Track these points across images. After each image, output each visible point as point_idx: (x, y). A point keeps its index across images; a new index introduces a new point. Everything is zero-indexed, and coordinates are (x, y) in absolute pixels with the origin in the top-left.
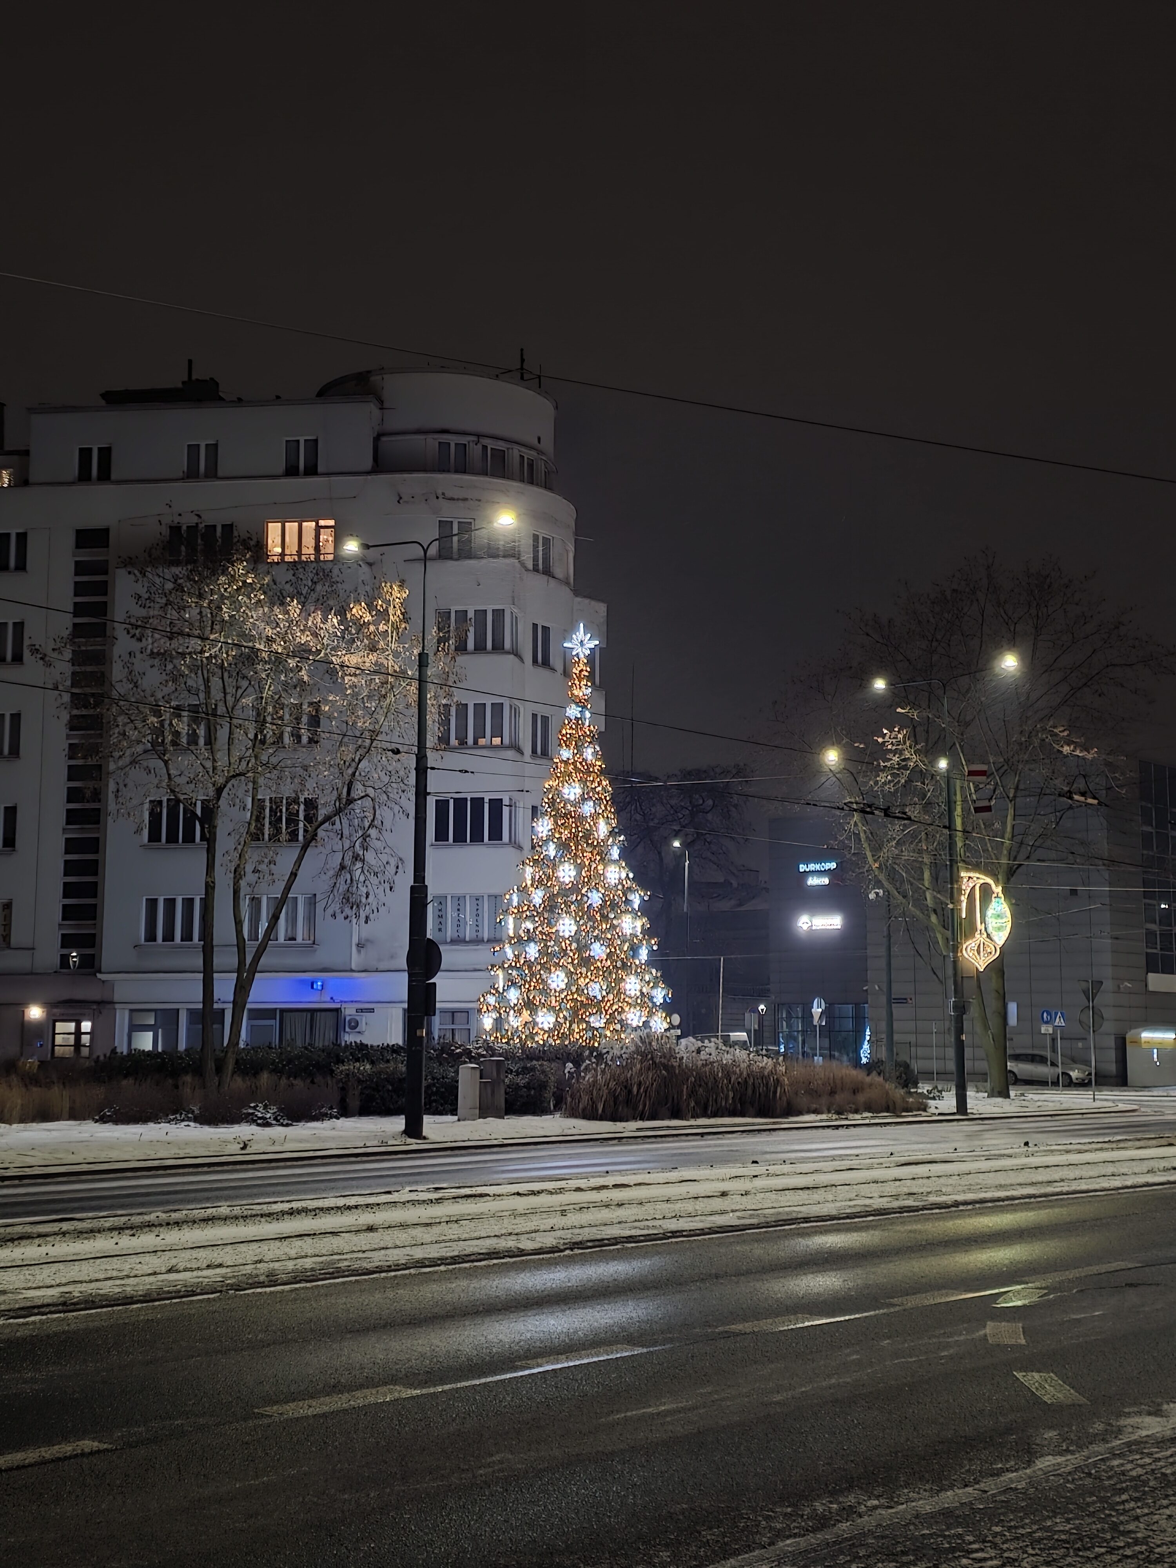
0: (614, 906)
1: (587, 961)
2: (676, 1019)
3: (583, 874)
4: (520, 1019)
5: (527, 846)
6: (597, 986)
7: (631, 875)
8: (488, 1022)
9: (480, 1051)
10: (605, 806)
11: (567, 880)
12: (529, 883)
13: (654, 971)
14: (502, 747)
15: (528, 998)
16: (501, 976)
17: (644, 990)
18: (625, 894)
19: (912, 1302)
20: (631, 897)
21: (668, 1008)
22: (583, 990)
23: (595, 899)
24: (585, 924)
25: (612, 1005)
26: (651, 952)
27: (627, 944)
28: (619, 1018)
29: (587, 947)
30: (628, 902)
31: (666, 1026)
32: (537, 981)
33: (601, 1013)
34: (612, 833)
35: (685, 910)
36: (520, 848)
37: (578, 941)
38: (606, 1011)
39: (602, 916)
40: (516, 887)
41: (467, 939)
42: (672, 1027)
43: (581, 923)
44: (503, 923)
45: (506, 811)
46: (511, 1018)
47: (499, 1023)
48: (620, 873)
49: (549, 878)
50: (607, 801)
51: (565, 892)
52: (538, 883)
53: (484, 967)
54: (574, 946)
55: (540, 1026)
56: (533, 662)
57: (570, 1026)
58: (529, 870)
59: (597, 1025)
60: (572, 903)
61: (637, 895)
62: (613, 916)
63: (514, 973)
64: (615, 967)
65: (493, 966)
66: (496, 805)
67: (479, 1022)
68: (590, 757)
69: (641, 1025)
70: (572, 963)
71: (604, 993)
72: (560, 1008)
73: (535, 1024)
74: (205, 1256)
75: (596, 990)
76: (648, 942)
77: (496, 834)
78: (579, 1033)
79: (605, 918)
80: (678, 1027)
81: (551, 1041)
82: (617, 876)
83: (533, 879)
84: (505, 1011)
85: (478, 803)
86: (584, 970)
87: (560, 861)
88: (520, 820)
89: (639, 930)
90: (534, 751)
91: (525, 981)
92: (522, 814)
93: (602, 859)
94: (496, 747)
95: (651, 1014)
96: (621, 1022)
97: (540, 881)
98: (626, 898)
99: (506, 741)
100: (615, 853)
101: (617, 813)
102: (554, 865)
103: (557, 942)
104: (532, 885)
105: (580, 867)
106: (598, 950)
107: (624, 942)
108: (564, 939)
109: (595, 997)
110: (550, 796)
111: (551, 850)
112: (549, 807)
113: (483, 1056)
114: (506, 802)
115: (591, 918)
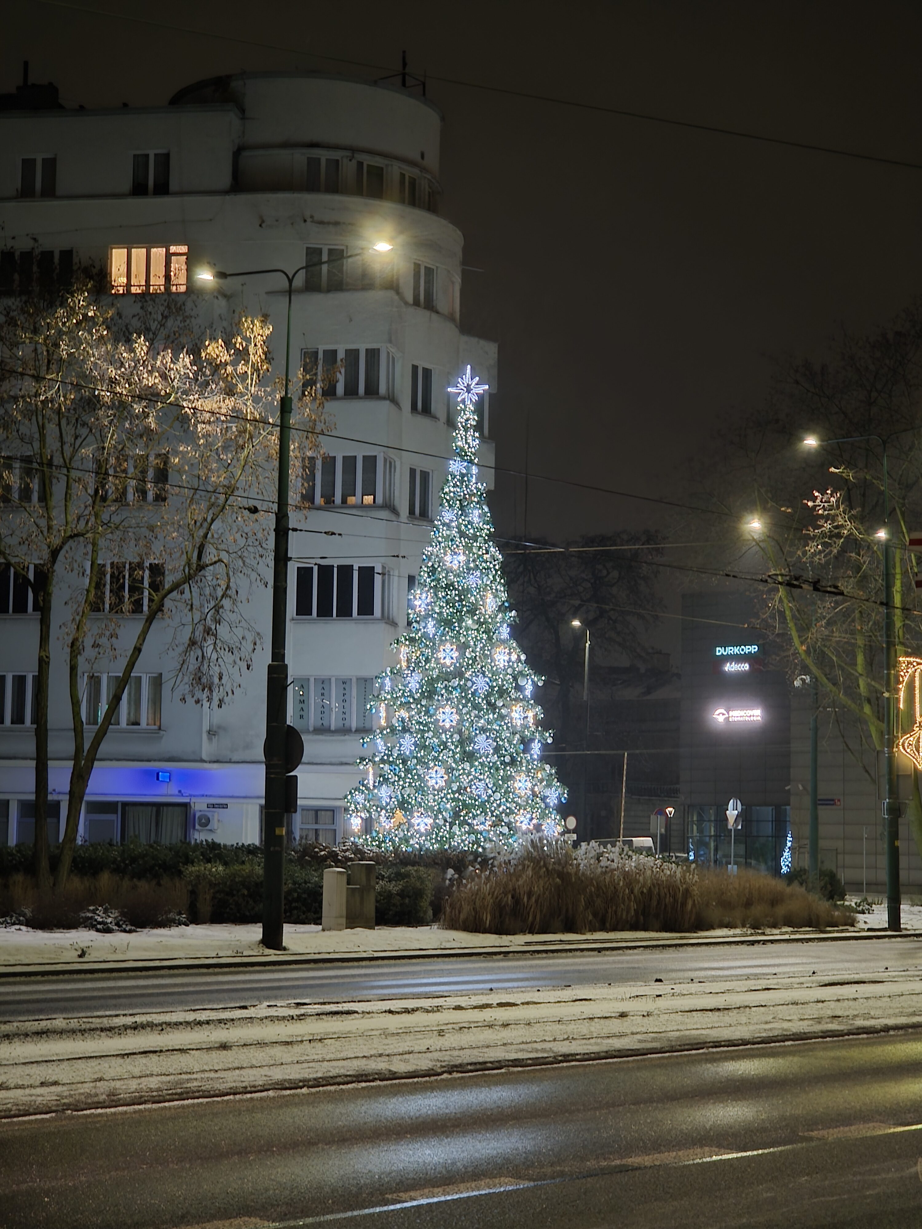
0: (502, 692)
1: (469, 757)
2: (572, 822)
3: (467, 654)
4: (392, 821)
5: (402, 622)
6: (481, 785)
7: (523, 657)
8: (356, 823)
9: (347, 853)
10: (494, 577)
11: (448, 662)
12: (404, 664)
13: (547, 767)
14: (374, 506)
15: (402, 795)
16: (371, 771)
17: (536, 789)
18: (515, 679)
19: (833, 1134)
20: (522, 682)
21: (564, 810)
22: (465, 788)
23: (481, 684)
24: (468, 713)
25: (499, 806)
26: (545, 746)
27: (518, 736)
28: (506, 820)
29: (471, 740)
30: (519, 688)
31: (560, 829)
32: (413, 778)
33: (486, 814)
34: (501, 609)
35: (585, 698)
36: (394, 624)
37: (460, 733)
38: (492, 812)
39: (489, 703)
40: (389, 669)
41: (333, 728)
42: (567, 831)
43: (464, 711)
44: (374, 711)
45: (378, 579)
46: (383, 819)
47: (368, 825)
48: (510, 654)
49: (427, 661)
50: (496, 571)
51: (446, 676)
52: (415, 665)
53: (350, 760)
54: (456, 737)
55: (416, 828)
56: (412, 409)
57: (451, 828)
58: (404, 650)
59: (481, 828)
60: (455, 688)
61: (530, 682)
62: (501, 704)
63: (387, 767)
64: (503, 763)
65: (362, 759)
66: (367, 574)
67: (347, 822)
68: (476, 520)
69: (531, 827)
70: (453, 757)
71: (490, 792)
72: (439, 808)
73: (411, 825)
74: (39, 1073)
75: (480, 790)
76: (542, 735)
77: (366, 608)
78: (461, 836)
79: (492, 706)
80: (574, 831)
81: (428, 844)
82: (507, 658)
83: (409, 661)
84: (377, 811)
85: (346, 571)
86: (467, 766)
87: (441, 640)
88: (394, 592)
89: (531, 720)
90: (412, 512)
91: (400, 777)
92: (398, 584)
93: (490, 639)
94: (368, 507)
95: (543, 816)
96: (508, 825)
97: (417, 663)
98: (517, 684)
99: (380, 500)
100: (505, 632)
101: (509, 585)
102: (434, 644)
103: (437, 734)
104: (408, 667)
105: (463, 647)
106: (482, 743)
107: (514, 734)
108: (445, 732)
109: (479, 796)
110: (430, 564)
111: (431, 628)
112: (429, 577)
113: (351, 860)
114: (378, 569)
115: (476, 707)
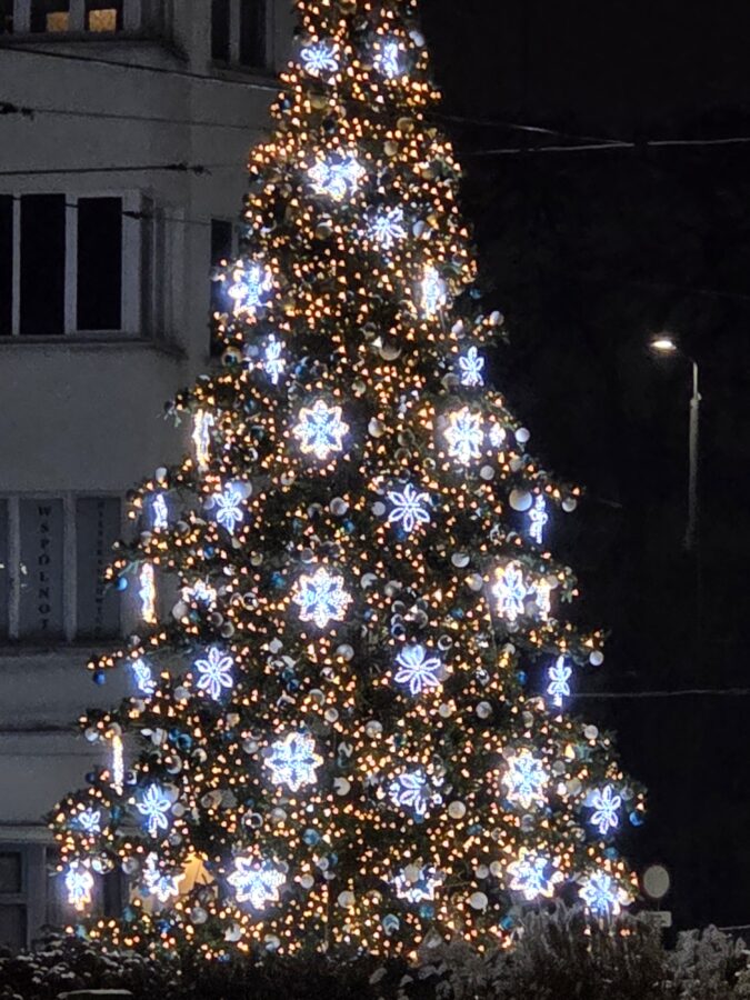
0: (469, 532)
1: (385, 704)
2: (659, 881)
3: (373, 430)
4: (177, 880)
5: (198, 346)
6: (414, 780)
7: (521, 436)
8: (79, 887)
9: (57, 969)
10: (441, 220)
11: (321, 450)
12: (203, 457)
13: (591, 732)
14: (119, 36)
15: (203, 811)
16: (118, 747)
17: (562, 790)
18: (502, 495)
20: (519, 502)
22: (373, 789)
23: (410, 509)
24: (378, 586)
25: (463, 836)
26: (583, 676)
27: (510, 648)
28: (481, 873)
29: (386, 660)
30: (515, 520)
31: (623, 897)
32: (230, 763)
33: (429, 860)
34: (462, 306)
35: (688, 541)
36: (175, 352)
37: (354, 639)
38: (444, 853)
39: (431, 560)
40: (161, 473)
41: (14, 631)
42: (642, 903)
43: (366, 582)
44: (124, 584)
45: (131, 230)
46: (151, 875)
47: (113, 890)
48: (486, 427)
49: (266, 447)
50: (447, 204)
51: (316, 486)
52: (231, 461)
53: (62, 719)
54: (346, 652)
55: (241, 898)
57: (333, 898)
58: (203, 421)
59: (415, 896)
60: (339, 521)
61: (541, 503)
62: (465, 562)
63: (159, 736)
64: (472, 720)
65: (95, 715)
66: (102, 217)
67: (53, 887)
68: (392, 69)
69: (549, 893)
70: (338, 705)
71: (437, 798)
72: (302, 845)
73: (226, 891)
75: (411, 790)
76: (575, 645)
77: (101, 309)
78: (362, 917)
79: (441, 572)
80: (663, 904)
81: (273, 942)
82: (478, 438)
83: (215, 448)
84: (133, 853)
85: (45, 210)
86: (375, 729)
87: (301, 392)
88: (176, 267)
89: (544, 604)
90: (219, 50)
91: (194, 761)
92: (183, 242)
93: (432, 387)
94: (104, 37)
95: (582, 863)
96: (490, 887)
97: (239, 454)
98: (506, 507)
99: (133, 19)
100: (471, 368)
102: (284, 402)
103: (293, 644)
104: (214, 467)
105: (358, 412)
106: (417, 669)
107: (499, 641)
108: (315, 635)
109: (410, 811)
110: (270, 189)
111: (273, 360)
112: (267, 223)
113: (66, 985)
114: (132, 203)
115: (399, 570)
